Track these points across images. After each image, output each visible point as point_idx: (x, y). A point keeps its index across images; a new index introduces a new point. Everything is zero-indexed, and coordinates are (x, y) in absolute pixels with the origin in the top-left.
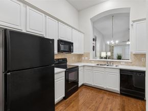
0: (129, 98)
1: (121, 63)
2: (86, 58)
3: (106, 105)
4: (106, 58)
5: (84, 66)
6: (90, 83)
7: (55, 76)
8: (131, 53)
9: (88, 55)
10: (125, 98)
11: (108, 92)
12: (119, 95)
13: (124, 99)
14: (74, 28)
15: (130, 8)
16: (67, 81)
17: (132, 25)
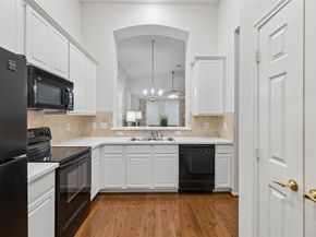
0: (195, 196)
1: (176, 133)
2: (104, 126)
3: (165, 226)
4: (134, 124)
5: (101, 146)
6: (118, 186)
7: (30, 189)
8: (191, 113)
9: (108, 117)
10: (188, 199)
11: (158, 196)
12: (177, 196)
13: (188, 201)
14: (75, 43)
15: (187, 33)
16: (61, 195)
17: (192, 65)
